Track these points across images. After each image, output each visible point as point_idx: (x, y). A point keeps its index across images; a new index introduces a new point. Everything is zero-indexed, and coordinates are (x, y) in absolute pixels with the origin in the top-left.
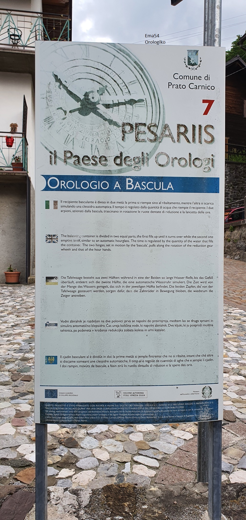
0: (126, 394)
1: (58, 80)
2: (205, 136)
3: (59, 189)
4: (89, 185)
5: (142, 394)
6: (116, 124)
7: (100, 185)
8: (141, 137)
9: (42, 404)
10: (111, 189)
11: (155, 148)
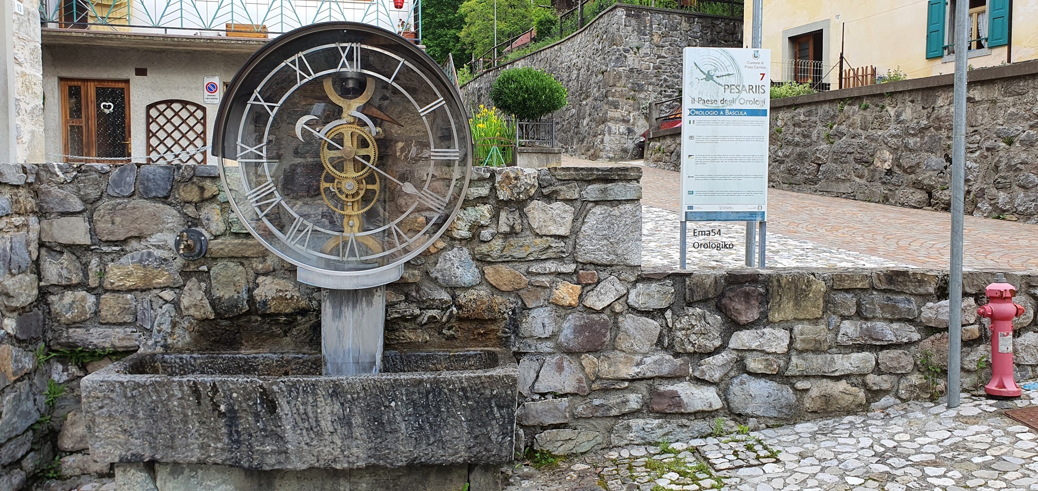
0: (724, 208)
1: (696, 65)
2: (761, 90)
3: (695, 115)
4: (709, 113)
5: (731, 208)
6: (721, 85)
7: (714, 113)
8: (732, 91)
9: (686, 212)
10: (719, 115)
11: (739, 96)
